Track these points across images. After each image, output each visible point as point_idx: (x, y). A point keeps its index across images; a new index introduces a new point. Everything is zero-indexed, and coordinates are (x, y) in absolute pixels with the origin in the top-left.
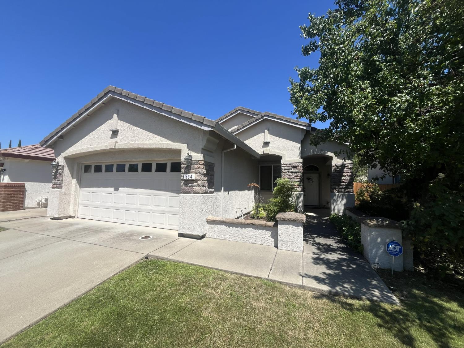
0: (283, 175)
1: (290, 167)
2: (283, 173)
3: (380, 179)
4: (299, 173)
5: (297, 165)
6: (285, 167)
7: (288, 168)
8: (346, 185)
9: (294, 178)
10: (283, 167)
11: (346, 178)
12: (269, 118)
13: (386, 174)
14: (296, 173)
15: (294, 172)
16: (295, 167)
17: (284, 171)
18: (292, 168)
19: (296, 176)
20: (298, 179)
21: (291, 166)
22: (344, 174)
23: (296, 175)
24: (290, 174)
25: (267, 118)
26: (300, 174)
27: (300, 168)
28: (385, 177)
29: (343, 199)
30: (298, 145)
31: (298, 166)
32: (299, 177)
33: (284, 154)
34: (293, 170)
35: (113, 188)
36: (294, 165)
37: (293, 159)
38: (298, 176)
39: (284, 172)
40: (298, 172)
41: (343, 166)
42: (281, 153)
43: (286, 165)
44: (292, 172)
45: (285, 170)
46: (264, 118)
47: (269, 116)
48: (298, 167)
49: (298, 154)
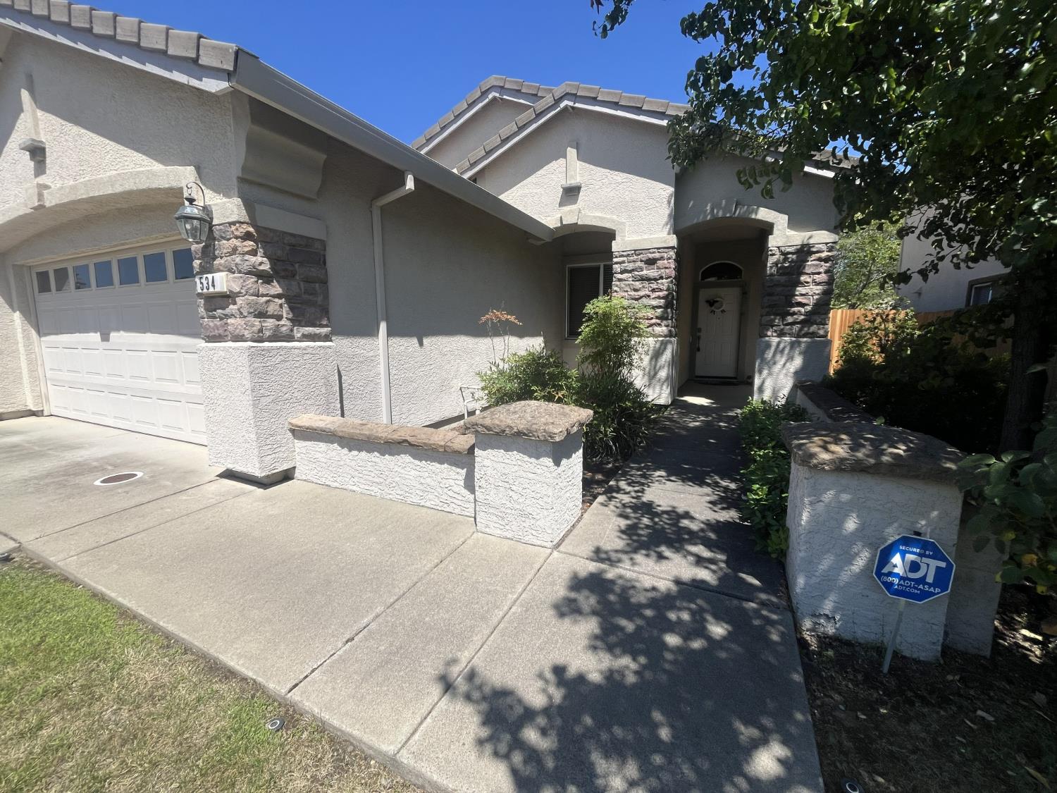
0: (615, 288)
1: (639, 264)
2: (618, 283)
3: (917, 278)
4: (664, 280)
5: (657, 255)
6: (623, 262)
7: (630, 266)
8: (807, 314)
9: (649, 296)
10: (617, 263)
11: (809, 291)
12: (577, 105)
13: (942, 259)
14: (655, 280)
15: (649, 279)
16: (651, 262)
17: (619, 276)
18: (642, 264)
19: (653, 290)
20: (659, 298)
21: (641, 261)
22: (803, 278)
23: (654, 286)
24: (638, 284)
25: (571, 104)
26: (664, 283)
27: (668, 266)
28: (935, 267)
29: (791, 358)
30: (665, 191)
31: (662, 258)
32: (661, 294)
33: (623, 224)
34: (645, 272)
35: (99, 334)
36: (651, 256)
37: (646, 237)
38: (661, 290)
39: (620, 280)
40: (661, 278)
41: (805, 251)
42: (613, 221)
43: (625, 259)
44: (642, 279)
45: (622, 272)
46: (562, 105)
47: (575, 97)
48: (660, 263)
49: (665, 219)
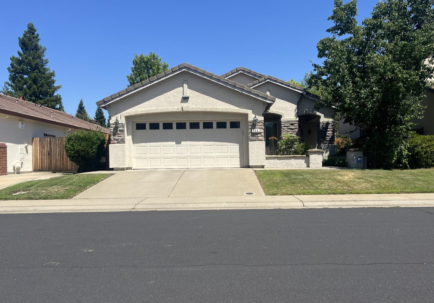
2: (283, 130)
10: (282, 124)
15: (292, 129)
17: (283, 128)
19: (293, 132)
21: (289, 124)
22: (328, 130)
24: (289, 130)
29: (327, 152)
30: (295, 106)
32: (296, 133)
33: (284, 113)
35: (175, 142)
36: (292, 123)
37: (290, 117)
40: (295, 129)
41: (328, 124)
42: (281, 113)
43: (285, 123)
46: (267, 81)
47: (271, 79)
48: (295, 125)
49: (295, 113)
